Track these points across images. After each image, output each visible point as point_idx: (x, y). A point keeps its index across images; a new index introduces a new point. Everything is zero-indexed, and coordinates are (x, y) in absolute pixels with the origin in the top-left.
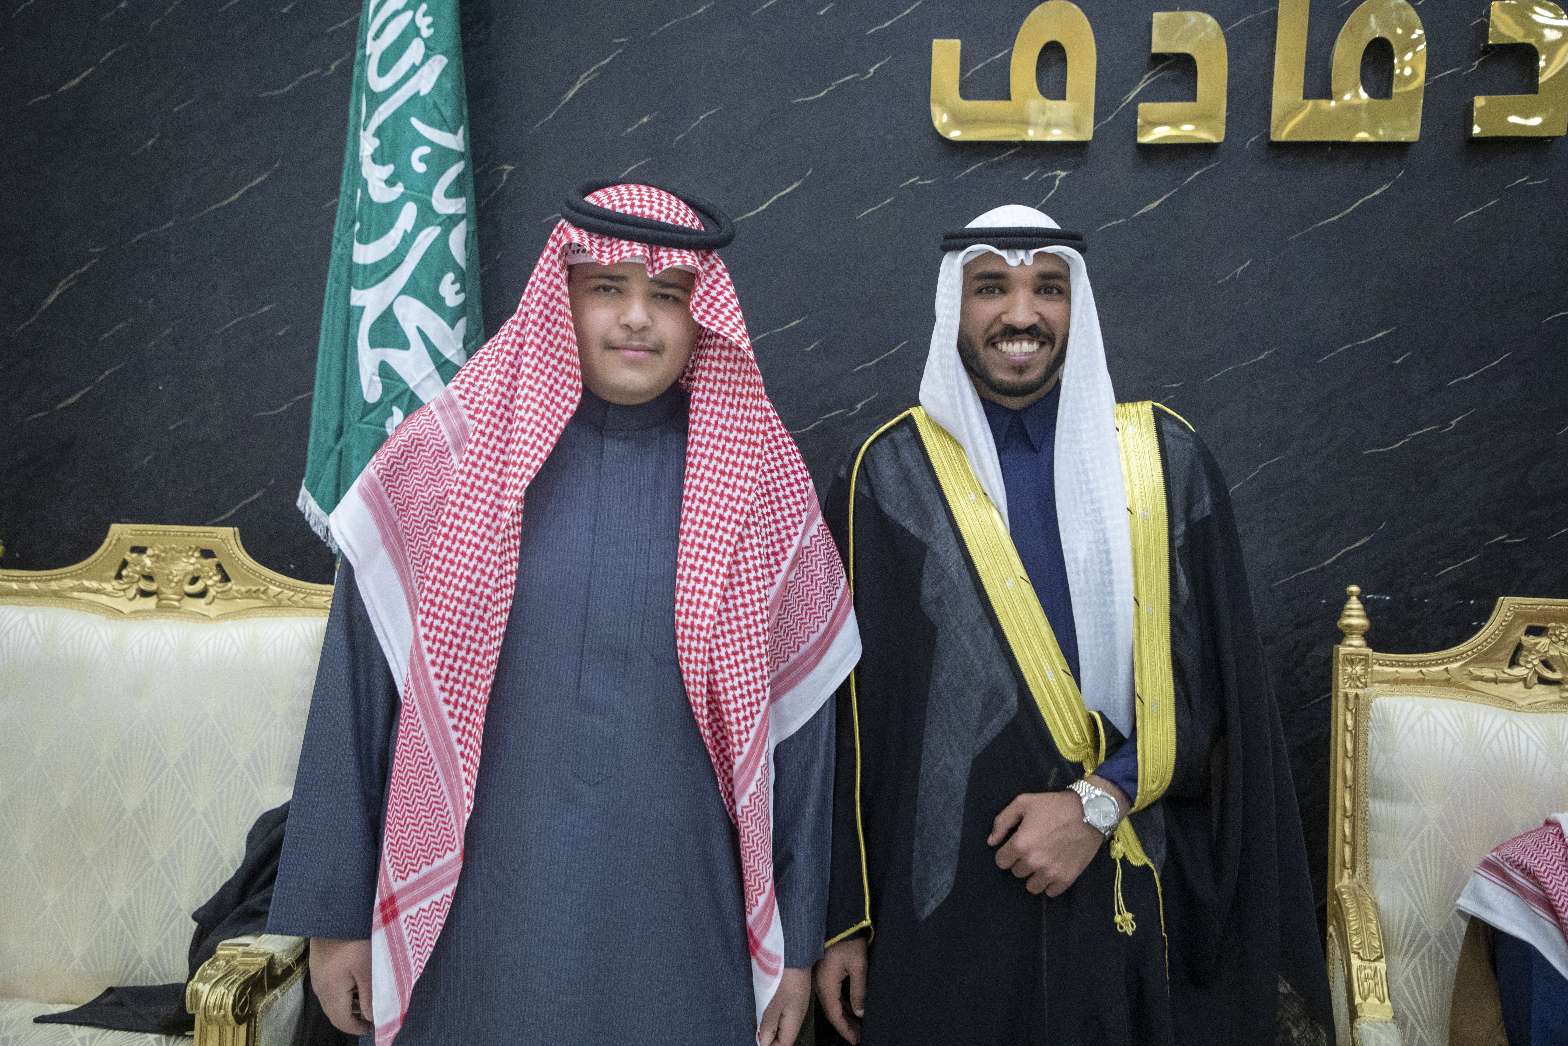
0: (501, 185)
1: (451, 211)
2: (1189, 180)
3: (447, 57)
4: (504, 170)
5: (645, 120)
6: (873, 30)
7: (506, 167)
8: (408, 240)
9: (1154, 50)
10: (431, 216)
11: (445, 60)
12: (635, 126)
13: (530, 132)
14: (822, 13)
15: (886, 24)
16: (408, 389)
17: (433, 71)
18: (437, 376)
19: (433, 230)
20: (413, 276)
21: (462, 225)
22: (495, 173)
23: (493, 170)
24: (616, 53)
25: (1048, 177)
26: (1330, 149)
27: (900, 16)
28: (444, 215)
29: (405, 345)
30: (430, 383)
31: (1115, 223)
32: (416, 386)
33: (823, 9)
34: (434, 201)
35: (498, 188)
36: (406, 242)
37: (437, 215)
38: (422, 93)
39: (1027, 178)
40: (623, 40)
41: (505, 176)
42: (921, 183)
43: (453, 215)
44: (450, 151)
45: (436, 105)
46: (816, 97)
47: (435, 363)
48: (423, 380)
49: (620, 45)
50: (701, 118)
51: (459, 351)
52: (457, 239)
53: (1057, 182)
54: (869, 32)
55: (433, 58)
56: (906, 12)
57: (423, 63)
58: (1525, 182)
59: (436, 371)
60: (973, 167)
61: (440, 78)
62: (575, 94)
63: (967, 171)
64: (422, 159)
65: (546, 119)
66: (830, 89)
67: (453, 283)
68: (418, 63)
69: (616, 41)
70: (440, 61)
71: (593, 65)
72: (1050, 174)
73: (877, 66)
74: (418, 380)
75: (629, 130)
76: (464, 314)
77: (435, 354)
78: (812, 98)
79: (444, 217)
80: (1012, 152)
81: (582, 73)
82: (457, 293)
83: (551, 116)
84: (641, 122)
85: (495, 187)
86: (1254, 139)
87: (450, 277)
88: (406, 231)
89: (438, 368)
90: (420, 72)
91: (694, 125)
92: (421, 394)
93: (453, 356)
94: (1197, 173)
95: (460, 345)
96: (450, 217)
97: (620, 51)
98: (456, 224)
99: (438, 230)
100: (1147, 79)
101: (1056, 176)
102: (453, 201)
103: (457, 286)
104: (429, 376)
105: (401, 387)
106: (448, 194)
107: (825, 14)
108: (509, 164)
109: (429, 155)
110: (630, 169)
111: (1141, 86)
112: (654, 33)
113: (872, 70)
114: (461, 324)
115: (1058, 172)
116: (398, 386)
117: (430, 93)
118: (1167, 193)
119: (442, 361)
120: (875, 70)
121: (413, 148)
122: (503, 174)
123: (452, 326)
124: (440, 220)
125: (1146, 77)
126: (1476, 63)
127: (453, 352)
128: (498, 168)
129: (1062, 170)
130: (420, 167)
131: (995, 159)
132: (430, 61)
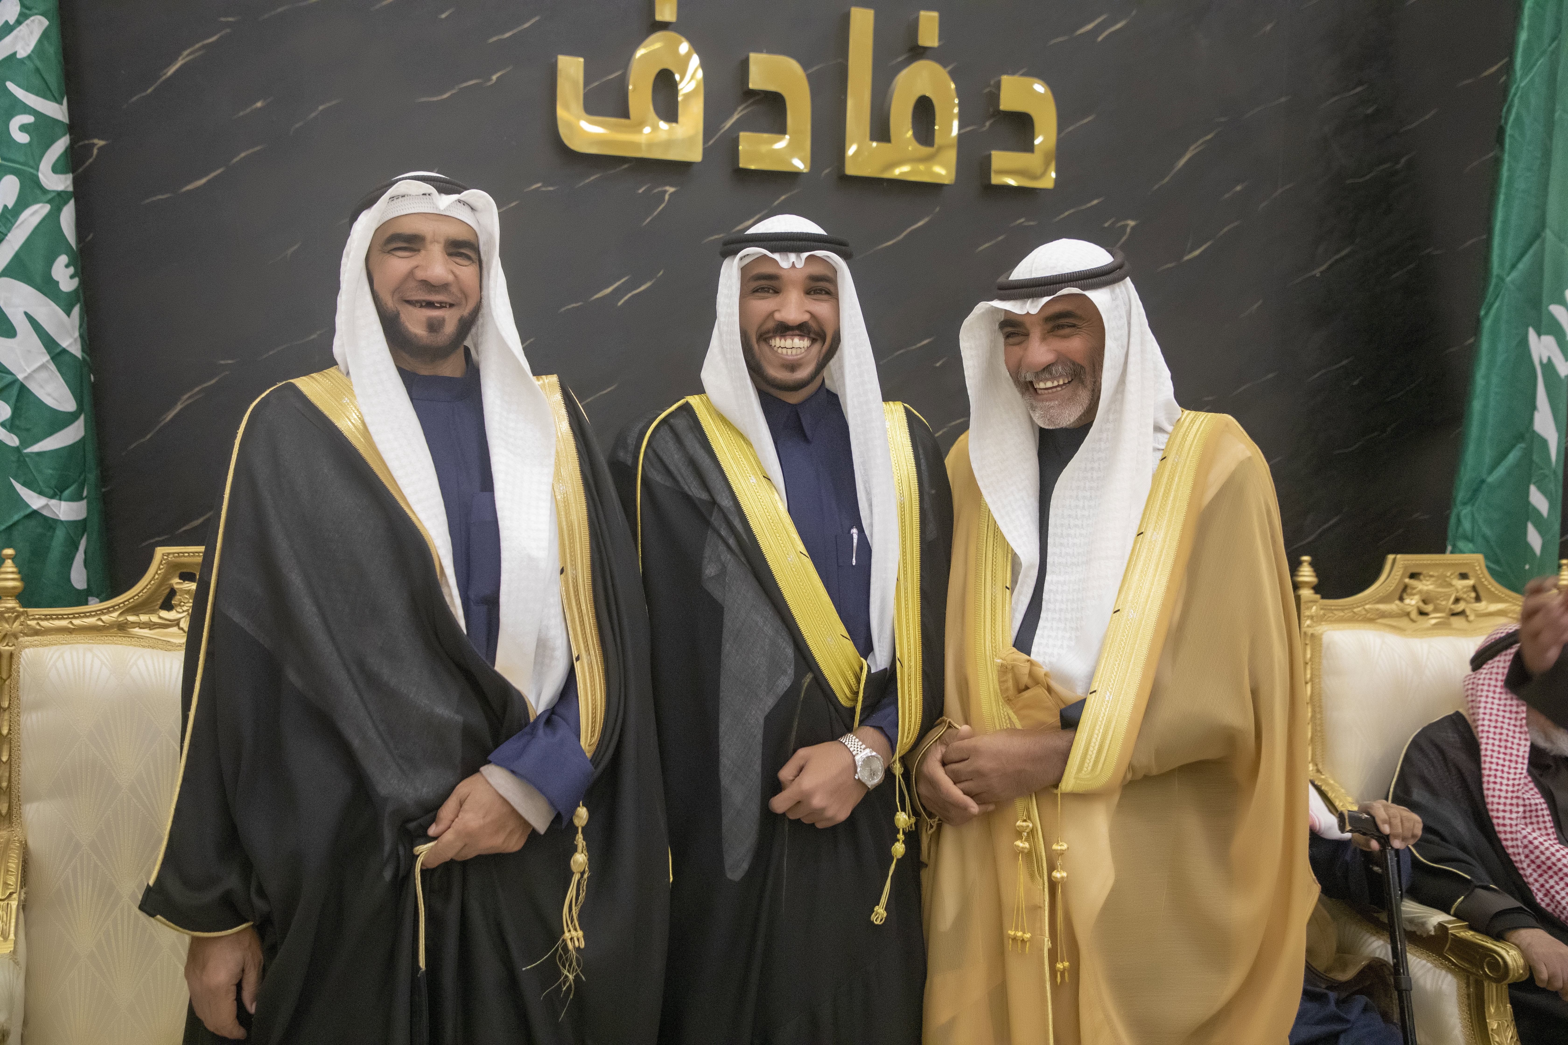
0: (91, 160)
1: (60, 187)
2: (776, 203)
3: (49, 20)
4: (94, 145)
5: (259, 104)
6: (495, 39)
7: (96, 141)
8: (9, 217)
9: (751, 86)
10: (38, 192)
11: (46, 23)
12: (248, 110)
13: (125, 106)
14: (443, 16)
15: (507, 35)
16: (16, 380)
17: (32, 33)
18: (53, 367)
19: (41, 208)
20: (17, 256)
21: (72, 202)
22: (85, 146)
23: (81, 144)
24: (223, 32)
25: (659, 192)
26: (885, 184)
27: (520, 28)
28: (54, 191)
29: (9, 331)
30: (44, 375)
31: (717, 237)
32: (26, 378)
33: (443, 12)
34: (40, 176)
35: (87, 163)
36: (8, 219)
37: (45, 191)
38: (19, 56)
39: (640, 191)
40: (231, 19)
41: (95, 151)
42: (544, 189)
43: (62, 191)
44: (56, 122)
45: (37, 70)
46: (439, 98)
47: (49, 353)
48: (34, 371)
49: (227, 25)
50: (321, 108)
51: (75, 340)
52: (67, 218)
53: (667, 197)
54: (491, 40)
55: (32, 18)
56: (526, 25)
57: (19, 22)
58: (1023, 222)
59: (51, 361)
60: (592, 178)
61: (40, 41)
62: (177, 71)
63: (587, 181)
64: (23, 128)
65: (144, 94)
66: (454, 91)
67: (67, 266)
68: (12, 22)
69: (223, 19)
70: (40, 22)
71: (197, 42)
72: (660, 189)
73: (499, 74)
74: (29, 371)
75: (241, 114)
76: (78, 301)
77: (49, 343)
78: (435, 99)
79: (54, 194)
80: (626, 166)
81: (185, 49)
82: (72, 277)
83: (150, 91)
84: (254, 107)
85: (84, 163)
86: (827, 171)
87: (63, 259)
88: (5, 207)
89: (53, 358)
90: (15, 32)
91: (313, 115)
92: (33, 387)
93: (70, 345)
94: (783, 197)
95: (77, 334)
96: (59, 194)
97: (228, 30)
98: (66, 203)
99: (47, 208)
100: (741, 111)
101: (666, 192)
102: (62, 177)
103: (71, 270)
104: (43, 367)
105: (9, 378)
106: (55, 169)
107: (446, 17)
108: (102, 139)
109: (29, 124)
110: (243, 155)
111: (736, 117)
112: (266, 16)
113: (494, 78)
114: (76, 310)
115: (667, 188)
116: (3, 378)
117: (29, 57)
118: (759, 213)
119: (58, 350)
120: (498, 78)
121: (10, 116)
122: (93, 150)
123: (68, 313)
124: (50, 196)
125: (740, 108)
126: (988, 124)
127: (71, 340)
128: (86, 142)
129: (671, 185)
130: (22, 138)
131: (612, 172)
132: (28, 22)
